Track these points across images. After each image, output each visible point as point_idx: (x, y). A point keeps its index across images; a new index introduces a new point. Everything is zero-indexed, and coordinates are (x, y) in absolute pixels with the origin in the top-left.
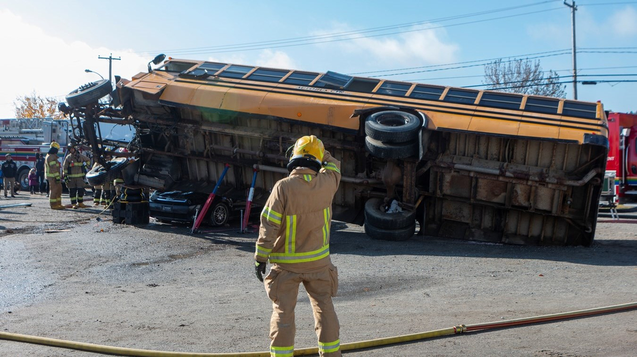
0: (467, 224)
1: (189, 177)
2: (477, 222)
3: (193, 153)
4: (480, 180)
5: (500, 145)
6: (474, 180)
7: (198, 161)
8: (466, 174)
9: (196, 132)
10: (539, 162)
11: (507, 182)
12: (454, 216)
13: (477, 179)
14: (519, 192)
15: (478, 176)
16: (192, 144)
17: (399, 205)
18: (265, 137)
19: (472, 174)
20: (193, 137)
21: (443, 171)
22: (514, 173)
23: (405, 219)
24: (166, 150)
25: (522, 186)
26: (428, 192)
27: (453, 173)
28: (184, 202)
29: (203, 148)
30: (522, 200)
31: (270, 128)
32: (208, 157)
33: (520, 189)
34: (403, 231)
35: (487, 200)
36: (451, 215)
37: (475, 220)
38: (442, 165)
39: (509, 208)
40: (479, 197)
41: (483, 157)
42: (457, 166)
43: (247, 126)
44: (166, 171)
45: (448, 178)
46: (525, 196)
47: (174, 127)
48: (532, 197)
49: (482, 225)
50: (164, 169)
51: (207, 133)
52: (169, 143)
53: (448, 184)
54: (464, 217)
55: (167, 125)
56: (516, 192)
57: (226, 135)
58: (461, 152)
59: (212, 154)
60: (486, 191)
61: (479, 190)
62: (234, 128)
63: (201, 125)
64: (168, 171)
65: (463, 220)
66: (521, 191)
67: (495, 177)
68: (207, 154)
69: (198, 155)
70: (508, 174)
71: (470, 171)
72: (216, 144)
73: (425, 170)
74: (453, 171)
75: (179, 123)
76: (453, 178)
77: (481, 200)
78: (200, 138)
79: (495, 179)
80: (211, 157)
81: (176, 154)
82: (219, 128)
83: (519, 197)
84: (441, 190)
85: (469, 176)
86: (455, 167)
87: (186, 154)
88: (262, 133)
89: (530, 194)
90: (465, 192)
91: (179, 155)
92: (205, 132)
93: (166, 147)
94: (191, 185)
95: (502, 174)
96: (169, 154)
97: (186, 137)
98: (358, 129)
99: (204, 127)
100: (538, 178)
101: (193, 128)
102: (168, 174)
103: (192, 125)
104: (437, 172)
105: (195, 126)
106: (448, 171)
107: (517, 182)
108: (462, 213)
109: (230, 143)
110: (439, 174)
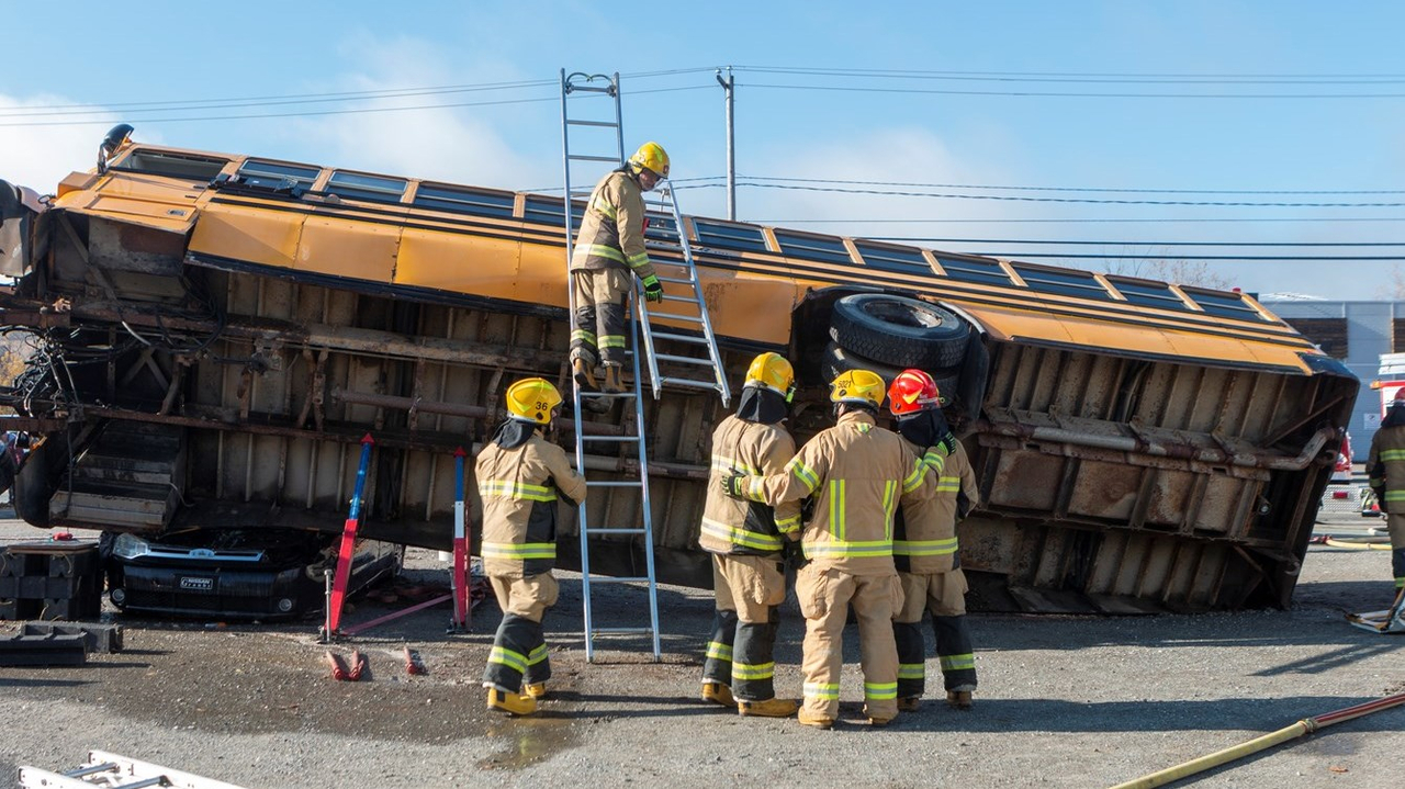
0: (1003, 576)
2: (1023, 571)
4: (1083, 465)
6: (1070, 467)
8: (1055, 450)
10: (1192, 417)
11: (1144, 468)
12: (975, 560)
13: (1078, 461)
14: (1166, 490)
15: (1082, 456)
19: (1068, 452)
21: (1002, 446)
22: (1166, 444)
24: (165, 408)
25: (1175, 476)
27: (1025, 450)
28: (257, 559)
30: (1168, 510)
32: (313, 426)
33: (1169, 483)
35: (1089, 514)
37: (1022, 564)
38: (1006, 431)
39: (1140, 528)
40: (1072, 508)
42: (1040, 432)
44: (162, 472)
45: (1007, 462)
46: (1177, 500)
48: (1192, 502)
49: (1038, 576)
50: (151, 466)
51: (322, 357)
53: (1005, 478)
54: (999, 559)
55: (188, 332)
56: (1159, 489)
57: (366, 359)
59: (325, 419)
60: (1092, 491)
61: (1077, 489)
62: (411, 341)
63: (308, 333)
64: (169, 472)
65: (995, 568)
66: (1170, 486)
67: (1119, 456)
68: (309, 418)
69: (273, 422)
70: (1155, 448)
71: (1061, 444)
74: (1024, 445)
75: (232, 327)
76: (1019, 461)
77: (1076, 515)
79: (1120, 461)
80: (322, 429)
83: (1163, 502)
85: (1064, 456)
86: (1035, 435)
89: (1190, 497)
90: (1040, 497)
91: (213, 424)
92: (317, 354)
93: (166, 403)
95: (1142, 450)
96: (178, 420)
98: (788, 342)
99: (319, 337)
100: (1216, 455)
101: (278, 339)
102: (168, 482)
103: (278, 332)
104: (988, 448)
105: (288, 334)
106: (1015, 444)
107: (1168, 467)
108: (996, 550)
109: (375, 387)
110: (990, 452)
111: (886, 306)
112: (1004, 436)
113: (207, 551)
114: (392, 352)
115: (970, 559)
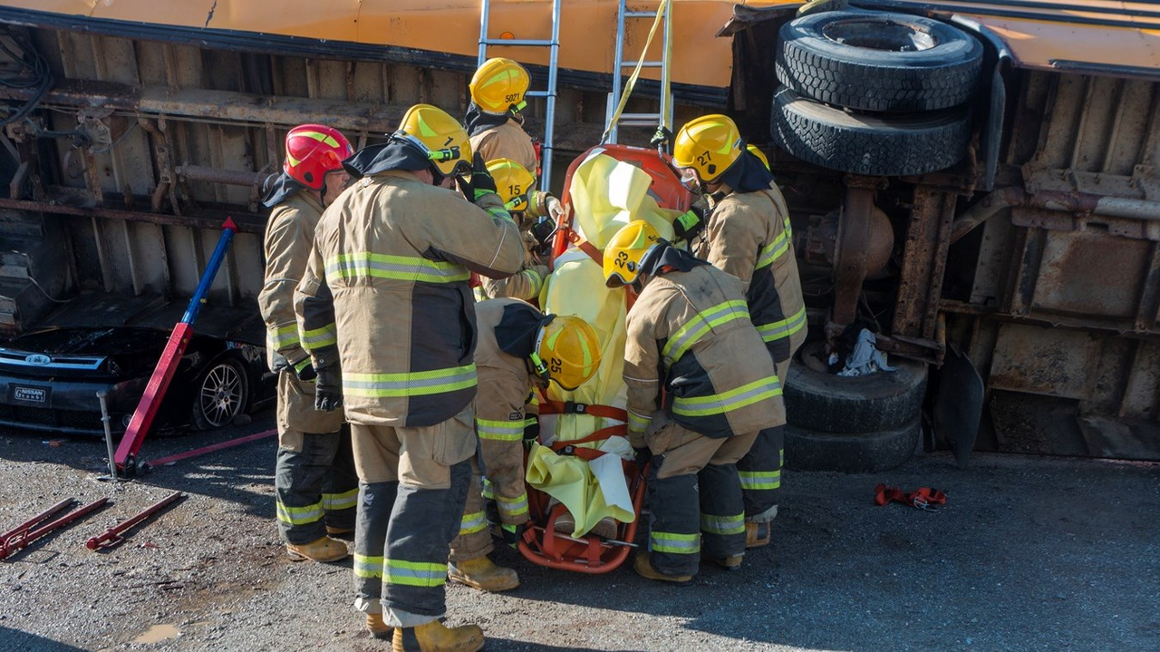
0: (1074, 402)
1: (102, 283)
2: (1104, 396)
3: (113, 199)
6: (1157, 252)
7: (132, 226)
8: (1134, 231)
9: (121, 123)
12: (1031, 379)
16: (108, 170)
17: (879, 346)
18: (376, 128)
19: (1155, 233)
20: (110, 141)
21: (1049, 225)
23: (907, 395)
24: (14, 192)
26: (966, 299)
27: (1084, 231)
28: (94, 367)
29: (147, 180)
31: (390, 99)
32: (166, 209)
34: (896, 433)
36: (1021, 374)
37: (1100, 387)
38: (1051, 204)
42: (1106, 204)
43: (307, 96)
44: (20, 264)
45: (1058, 248)
47: (36, 105)
49: (1125, 403)
50: (8, 258)
51: (162, 126)
52: (23, 168)
53: (1055, 272)
54: (1065, 379)
57: (231, 128)
59: (180, 201)
62: (259, 103)
63: (138, 96)
64: (25, 265)
65: (1062, 391)
68: (164, 200)
69: (132, 206)
71: (1146, 222)
72: (194, 162)
73: (971, 222)
74: (1083, 224)
75: (55, 93)
76: (1078, 247)
78: (137, 147)
80: (177, 210)
81: (52, 206)
82: (207, 102)
84: (1029, 295)
85: (1146, 240)
86: (1098, 209)
87: (91, 204)
88: (365, 114)
90: (1112, 298)
91: (65, 210)
92: (155, 123)
93: (15, 183)
94: (112, 308)
96: (28, 205)
97: (85, 141)
98: (729, 85)
99: (150, 102)
101: (107, 106)
102: (26, 276)
103: (105, 98)
104: (1026, 229)
105: (116, 99)
106: (1068, 223)
108: (1061, 368)
109: (245, 161)
110: (1031, 235)
111: (867, 26)
112: (1052, 212)
113: (43, 357)
114: (234, 117)
115: (1023, 378)
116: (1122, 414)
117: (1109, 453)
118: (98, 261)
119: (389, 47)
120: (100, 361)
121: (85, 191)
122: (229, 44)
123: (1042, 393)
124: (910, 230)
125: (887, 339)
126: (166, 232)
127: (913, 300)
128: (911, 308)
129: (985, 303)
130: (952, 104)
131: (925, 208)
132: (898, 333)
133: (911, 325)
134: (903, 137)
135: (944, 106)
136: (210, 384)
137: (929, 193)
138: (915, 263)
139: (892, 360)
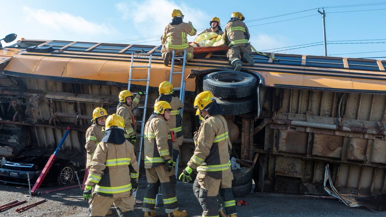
0: (299, 179)
1: (37, 144)
2: (308, 177)
3: (40, 121)
4: (316, 136)
5: (333, 101)
6: (310, 136)
7: (45, 129)
8: (303, 130)
9: (41, 101)
10: (371, 116)
11: (344, 137)
12: (287, 172)
13: (313, 134)
14: (355, 146)
15: (314, 132)
16: (39, 113)
17: (237, 162)
18: (105, 102)
19: (308, 130)
20: (38, 106)
21: (280, 128)
22: (351, 127)
23: (243, 176)
24: (14, 119)
25: (359, 140)
26: (263, 149)
27: (289, 130)
28: (31, 167)
29: (49, 116)
30: (358, 154)
31: (110, 94)
32: (53, 124)
33: (356, 143)
34: (242, 187)
35: (323, 156)
36: (284, 170)
37: (307, 174)
38: (279, 122)
39: (345, 162)
40: (314, 153)
41: (315, 113)
42: (294, 122)
43: (89, 94)
44: (15, 139)
45: (284, 135)
46: (361, 150)
47: (19, 96)
48: (368, 151)
49: (314, 179)
50: (11, 137)
51: (51, 102)
52: (17, 113)
53: (284, 141)
54: (296, 172)
55: (14, 96)
56: (352, 146)
57: (70, 103)
58: (294, 110)
59: (56, 122)
60: (322, 146)
61: (315, 145)
62: (76, 96)
63: (45, 94)
64: (16, 139)
65: (295, 175)
66: (357, 144)
67: (331, 132)
68: (52, 121)
69: (44, 123)
70: (345, 128)
71: (305, 127)
72: (61, 111)
73: (261, 127)
74: (289, 128)
75: (24, 93)
76: (289, 134)
77: (317, 156)
78: (46, 107)
79: (331, 134)
80: (55, 124)
81: (23, 123)
82: (63, 96)
83: (355, 151)
84: (277, 147)
85: (306, 132)
86: (292, 124)
87: (34, 123)
88: (103, 99)
89: (367, 148)
90: (300, 149)
91: (26, 124)
92: (49, 101)
93: (14, 117)
94: (39, 151)
95: (340, 129)
96: (17, 123)
97: (31, 106)
98: (195, 91)
99: (48, 96)
100: (375, 131)
101: (37, 97)
102: (16, 142)
103: (37, 94)
104: (274, 129)
105: (40, 95)
106: (285, 128)
107: (354, 136)
108: (295, 168)
109: (74, 111)
110: (275, 131)
111: (229, 75)
112: (278, 124)
113: (18, 164)
114: (69, 100)
115: (284, 172)
116: (313, 182)
117: (306, 193)
118: (36, 138)
119: (107, 81)
120: (33, 165)
121: (33, 119)
122: (66, 81)
123: (290, 176)
124: (242, 130)
125: (239, 160)
126: (54, 130)
127: (246, 149)
128: (245, 151)
129: (269, 150)
130: (245, 96)
131: (246, 124)
132: (242, 158)
133: (246, 156)
134: (232, 105)
135: (243, 97)
136: (63, 172)
137: (246, 120)
138: (245, 139)
139: (241, 166)
